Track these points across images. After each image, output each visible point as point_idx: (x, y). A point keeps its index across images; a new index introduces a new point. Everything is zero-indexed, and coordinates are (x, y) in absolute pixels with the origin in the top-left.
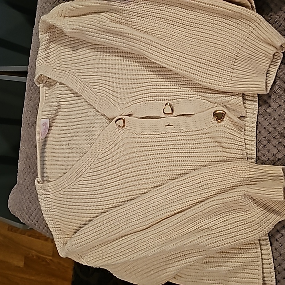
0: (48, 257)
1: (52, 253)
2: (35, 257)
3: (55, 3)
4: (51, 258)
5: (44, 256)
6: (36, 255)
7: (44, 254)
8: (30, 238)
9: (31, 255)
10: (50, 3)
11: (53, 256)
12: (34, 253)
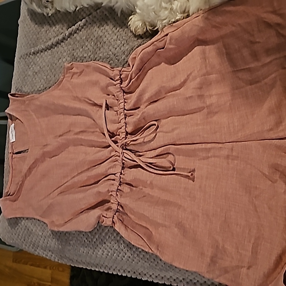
0: (47, 283)
1: (50, 279)
2: (36, 284)
3: (27, 58)
4: (50, 284)
5: (44, 283)
6: (38, 283)
7: (43, 281)
8: (32, 267)
9: (33, 283)
10: (23, 59)
11: (52, 282)
12: (35, 281)
